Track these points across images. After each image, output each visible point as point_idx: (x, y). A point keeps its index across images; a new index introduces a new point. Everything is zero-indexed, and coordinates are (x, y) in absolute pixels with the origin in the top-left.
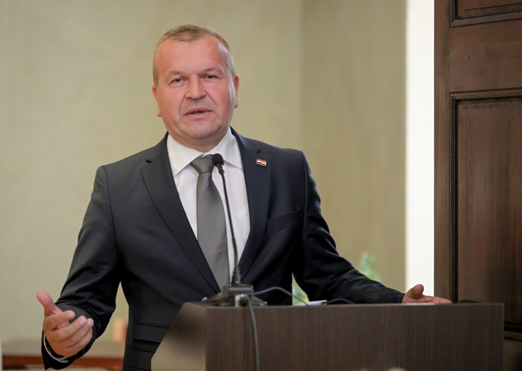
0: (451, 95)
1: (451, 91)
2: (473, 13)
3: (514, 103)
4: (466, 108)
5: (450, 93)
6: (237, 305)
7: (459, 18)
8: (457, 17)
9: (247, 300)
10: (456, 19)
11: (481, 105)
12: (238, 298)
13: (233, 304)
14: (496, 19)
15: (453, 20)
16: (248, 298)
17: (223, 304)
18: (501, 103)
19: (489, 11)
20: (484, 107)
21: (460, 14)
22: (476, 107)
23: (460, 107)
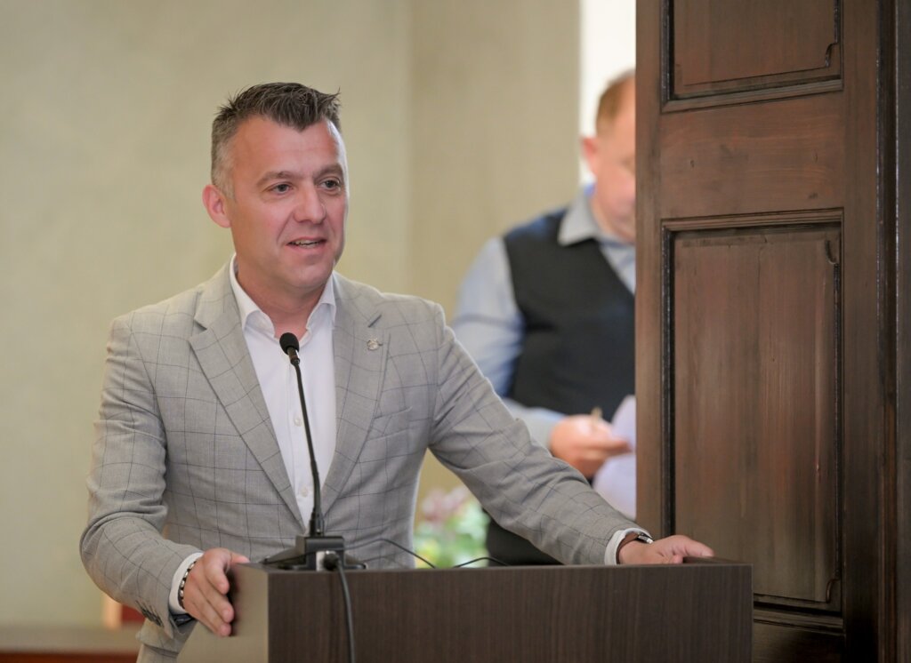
0: (664, 224)
1: (663, 217)
2: (699, 90)
3: (767, 237)
4: (687, 245)
5: (662, 220)
6: (319, 568)
7: (677, 98)
8: (673, 97)
9: (337, 560)
10: (672, 99)
11: (712, 239)
12: (320, 556)
13: (313, 567)
14: (738, 100)
15: (667, 101)
16: (338, 556)
17: (296, 567)
18: (747, 237)
19: (726, 86)
20: (718, 244)
21: (678, 91)
22: (705, 244)
23: (679, 243)
